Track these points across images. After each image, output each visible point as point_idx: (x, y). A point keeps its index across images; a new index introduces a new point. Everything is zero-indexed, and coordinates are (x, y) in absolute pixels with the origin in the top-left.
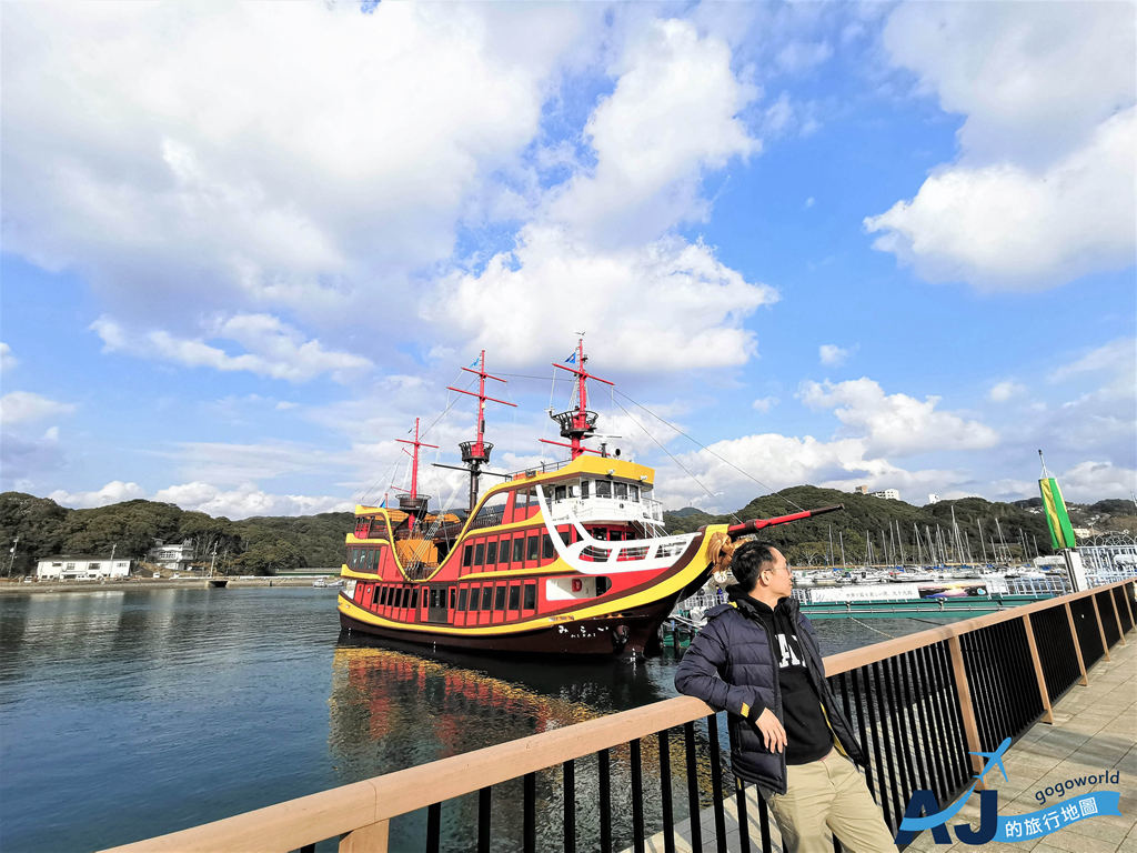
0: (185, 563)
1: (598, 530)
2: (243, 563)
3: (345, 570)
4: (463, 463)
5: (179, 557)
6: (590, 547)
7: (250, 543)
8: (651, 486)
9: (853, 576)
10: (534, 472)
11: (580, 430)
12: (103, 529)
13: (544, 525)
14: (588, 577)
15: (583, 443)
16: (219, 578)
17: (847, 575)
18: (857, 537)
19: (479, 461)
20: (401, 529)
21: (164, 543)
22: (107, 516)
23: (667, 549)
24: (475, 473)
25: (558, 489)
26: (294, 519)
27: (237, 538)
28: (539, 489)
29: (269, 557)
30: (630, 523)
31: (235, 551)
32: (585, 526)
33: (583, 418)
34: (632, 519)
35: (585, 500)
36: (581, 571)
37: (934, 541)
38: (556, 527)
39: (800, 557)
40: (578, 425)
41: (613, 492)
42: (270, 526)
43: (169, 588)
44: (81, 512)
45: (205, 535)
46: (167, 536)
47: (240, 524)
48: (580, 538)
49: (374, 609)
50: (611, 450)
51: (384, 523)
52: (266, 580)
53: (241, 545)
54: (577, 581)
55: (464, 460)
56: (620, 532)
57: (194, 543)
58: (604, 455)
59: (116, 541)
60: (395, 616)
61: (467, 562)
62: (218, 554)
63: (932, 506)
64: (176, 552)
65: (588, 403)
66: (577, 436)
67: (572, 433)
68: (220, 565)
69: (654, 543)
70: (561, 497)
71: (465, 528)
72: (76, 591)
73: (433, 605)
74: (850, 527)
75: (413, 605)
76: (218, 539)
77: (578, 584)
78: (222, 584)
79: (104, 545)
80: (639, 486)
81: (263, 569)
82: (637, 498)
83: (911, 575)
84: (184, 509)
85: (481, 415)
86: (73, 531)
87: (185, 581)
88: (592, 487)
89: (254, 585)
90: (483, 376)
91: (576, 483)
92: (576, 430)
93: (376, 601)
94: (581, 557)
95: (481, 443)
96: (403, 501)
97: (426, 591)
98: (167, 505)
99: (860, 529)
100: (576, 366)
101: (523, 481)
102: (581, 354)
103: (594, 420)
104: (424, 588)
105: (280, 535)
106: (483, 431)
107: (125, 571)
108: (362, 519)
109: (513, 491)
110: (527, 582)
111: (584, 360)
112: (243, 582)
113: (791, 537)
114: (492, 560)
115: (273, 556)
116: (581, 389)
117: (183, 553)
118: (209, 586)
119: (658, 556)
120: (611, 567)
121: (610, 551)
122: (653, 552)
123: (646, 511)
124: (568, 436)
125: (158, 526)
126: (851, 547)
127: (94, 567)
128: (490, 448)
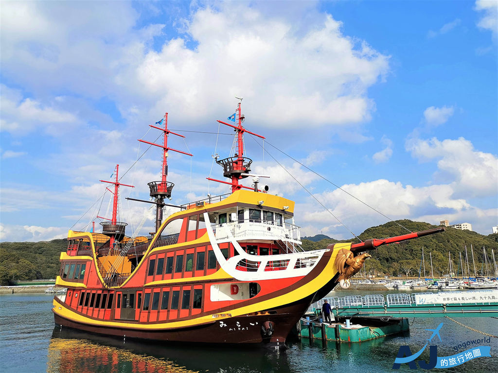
1: (251, 247)
3: (59, 280)
4: (151, 198)
6: (244, 260)
8: (292, 215)
9: (439, 285)
10: (203, 203)
11: (238, 171)
13: (209, 244)
14: (243, 283)
15: (241, 182)
17: (435, 283)
18: (441, 256)
19: (163, 196)
20: (102, 249)
23: (303, 261)
24: (160, 205)
25: (220, 216)
28: (206, 215)
29: (13, 272)
30: (275, 241)
32: (241, 244)
33: (240, 162)
34: (276, 239)
35: (241, 224)
36: (237, 278)
38: (218, 244)
39: (400, 270)
40: (237, 168)
41: (262, 218)
48: (236, 253)
49: (79, 310)
50: (261, 187)
51: (89, 244)
52: (9, 289)
54: (235, 286)
55: (152, 196)
56: (268, 249)
58: (256, 190)
60: (95, 316)
61: (151, 273)
63: (494, 235)
66: (236, 176)
67: (232, 174)
69: (293, 257)
70: (223, 222)
71: (150, 246)
73: (124, 306)
75: (109, 307)
77: (235, 288)
80: (282, 214)
82: (281, 222)
83: (481, 284)
85: (165, 161)
88: (247, 214)
90: (166, 132)
91: (234, 211)
92: (235, 172)
93: (81, 304)
94: (237, 267)
95: (164, 183)
96: (105, 227)
97: (119, 295)
100: (236, 124)
101: (194, 210)
102: (240, 115)
103: (249, 165)
104: (118, 293)
105: (22, 255)
106: (166, 173)
108: (72, 241)
109: (187, 218)
110: (195, 287)
111: (242, 118)
114: (169, 271)
115: (16, 271)
116: (240, 141)
119: (296, 267)
120: (260, 276)
121: (260, 263)
122: (292, 264)
123: (288, 233)
124: (229, 176)
126: (437, 264)
128: (171, 187)
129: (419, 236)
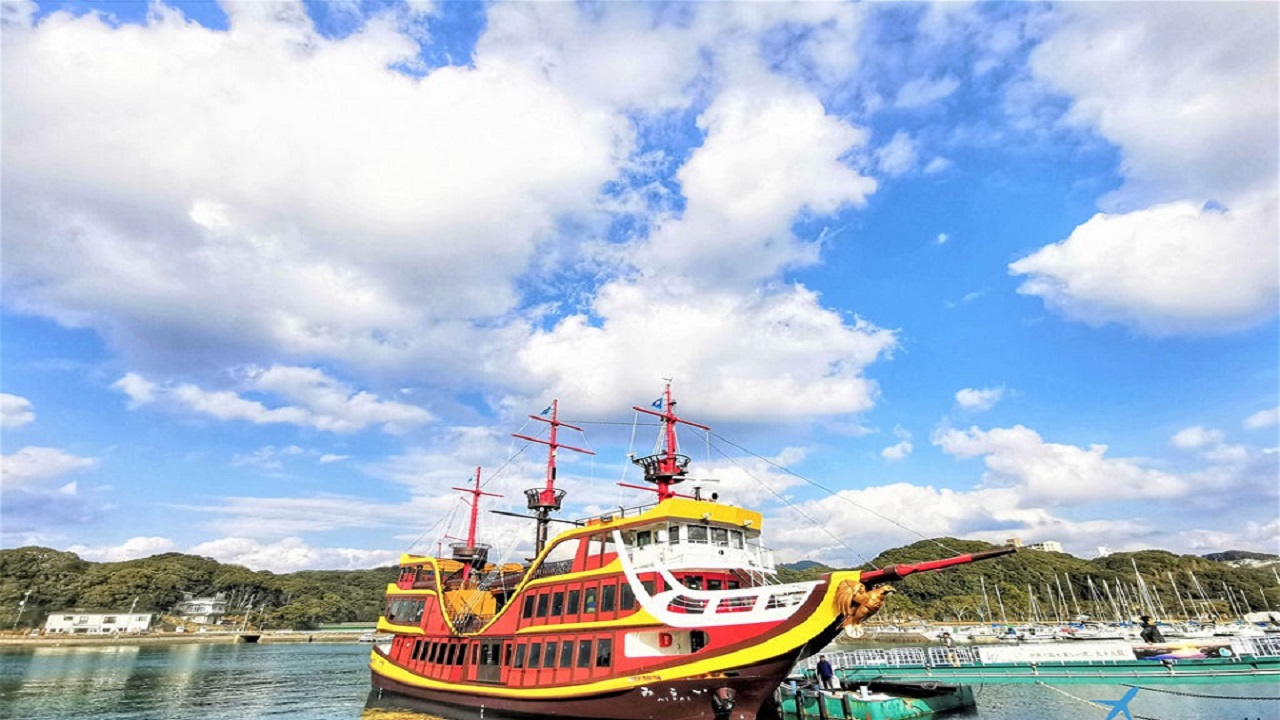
0: (215, 617)
1: (691, 579)
2: (282, 617)
3: (383, 623)
4: (529, 511)
5: (209, 610)
6: (680, 597)
7: (293, 597)
8: (757, 533)
9: (1018, 634)
10: (611, 518)
11: (668, 474)
12: (126, 582)
13: (622, 574)
14: (679, 631)
15: (671, 488)
16: (251, 633)
17: (1011, 631)
18: (1015, 590)
19: (547, 509)
20: (450, 580)
21: (194, 596)
22: (132, 570)
23: (781, 599)
24: (544, 520)
25: (641, 535)
26: (347, 573)
27: (278, 592)
28: (617, 535)
29: (314, 611)
30: (732, 571)
31: (274, 605)
32: (675, 574)
33: (672, 461)
34: (734, 567)
35: (675, 546)
36: (670, 624)
37: (1114, 596)
38: (638, 575)
39: (946, 612)
40: (666, 469)
41: (709, 537)
42: (317, 580)
43: (191, 642)
44: (105, 566)
45: (241, 588)
46: (197, 589)
47: (282, 578)
48: (667, 587)
49: (412, 666)
50: (706, 494)
51: (432, 573)
52: (305, 634)
53: (282, 598)
54: (666, 636)
55: (530, 508)
56: (720, 581)
57: (227, 597)
58: (697, 498)
59: (138, 594)
60: (436, 674)
61: (528, 613)
62: (253, 608)
63: (1103, 559)
64: (207, 605)
65: (678, 445)
66: (665, 480)
67: (658, 478)
68: (254, 619)
69: (764, 593)
70: (645, 544)
71: (526, 577)
72: (85, 645)
73: (484, 661)
74: (1005, 580)
75: (460, 662)
76: (256, 592)
77: (666, 638)
78: (253, 639)
79: (125, 598)
80: (743, 532)
81: (302, 622)
82: (741, 543)
83: (1092, 632)
84: (221, 562)
85: (552, 462)
86: (92, 584)
87: (211, 635)
88: (683, 532)
89: (293, 640)
90: (555, 424)
91: (662, 527)
92: (663, 475)
93: (415, 657)
94: (669, 608)
95: (550, 491)
96: (457, 551)
97: (476, 646)
98: (203, 559)
99: (1019, 582)
100: (664, 410)
101: (598, 527)
102: (669, 400)
103: (686, 464)
104: (474, 643)
105: (329, 588)
106: (554, 477)
107: (144, 625)
108: (408, 569)
109: (585, 538)
110: (599, 636)
111: (673, 404)
112: (278, 637)
113: (933, 590)
114: (557, 611)
115: (318, 609)
116: (669, 433)
117: (214, 606)
118: (239, 641)
119: (768, 607)
120: (708, 619)
121: (707, 601)
122: (763, 601)
123: (752, 558)
124: (653, 481)
125: (189, 580)
126: (1010, 602)
127: (110, 621)
128: (561, 496)
129: (974, 559)
